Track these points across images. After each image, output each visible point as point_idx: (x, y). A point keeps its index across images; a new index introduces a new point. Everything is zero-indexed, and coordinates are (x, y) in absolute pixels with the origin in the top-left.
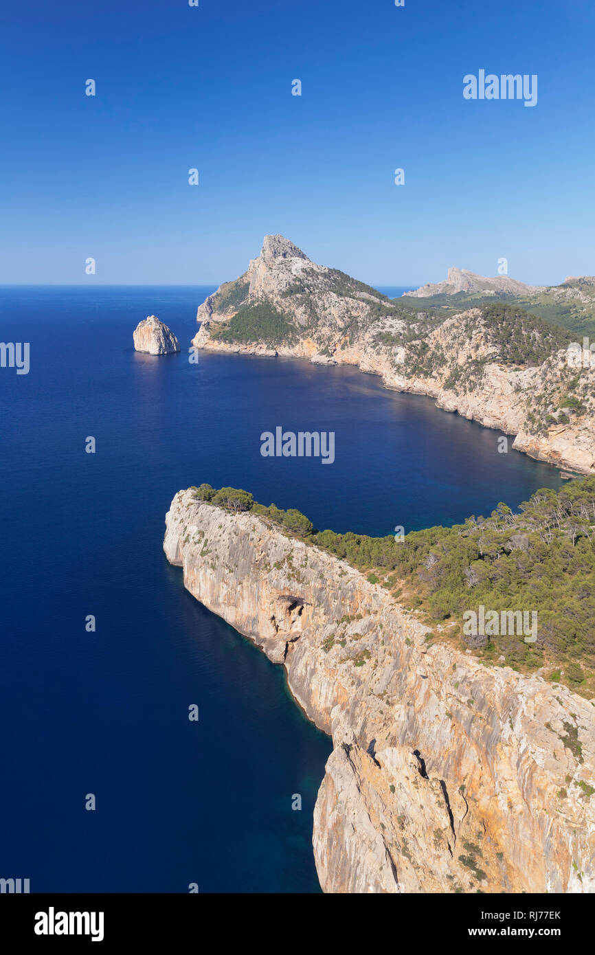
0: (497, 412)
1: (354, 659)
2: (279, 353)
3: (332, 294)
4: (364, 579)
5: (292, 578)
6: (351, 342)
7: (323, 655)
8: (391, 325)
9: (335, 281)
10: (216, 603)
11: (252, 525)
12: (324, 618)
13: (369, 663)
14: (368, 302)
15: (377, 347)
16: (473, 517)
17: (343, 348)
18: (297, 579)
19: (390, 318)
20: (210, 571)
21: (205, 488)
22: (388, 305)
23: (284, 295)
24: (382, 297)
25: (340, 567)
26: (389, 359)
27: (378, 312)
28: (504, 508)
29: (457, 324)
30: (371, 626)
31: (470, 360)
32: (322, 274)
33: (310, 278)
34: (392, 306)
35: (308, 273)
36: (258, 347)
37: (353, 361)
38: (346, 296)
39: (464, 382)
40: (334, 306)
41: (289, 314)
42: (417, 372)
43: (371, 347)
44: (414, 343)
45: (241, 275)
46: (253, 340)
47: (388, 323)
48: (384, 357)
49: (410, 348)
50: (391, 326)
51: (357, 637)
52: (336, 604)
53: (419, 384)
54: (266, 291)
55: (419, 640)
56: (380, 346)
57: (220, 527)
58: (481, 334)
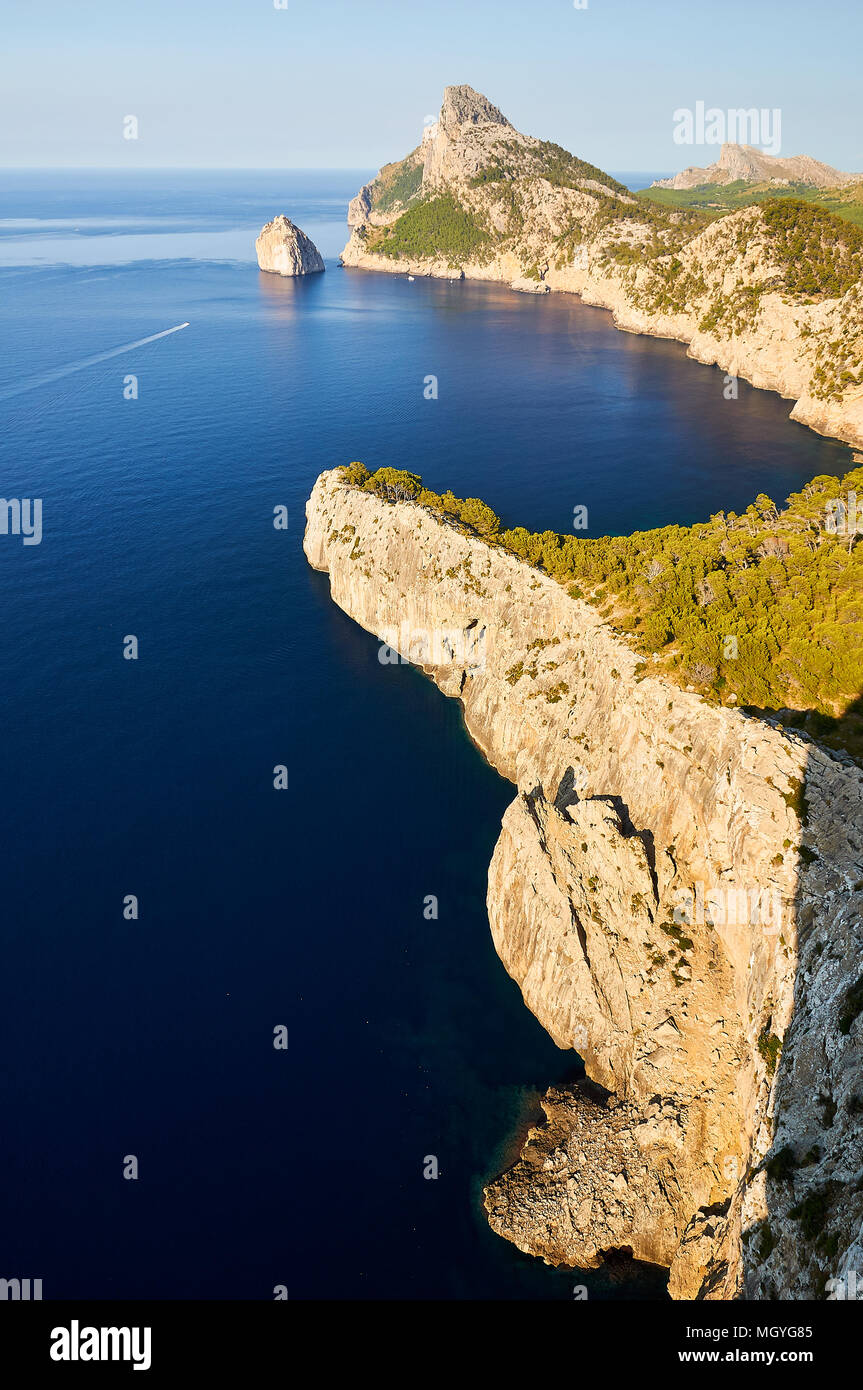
0: (772, 367)
1: (547, 694)
2: (466, 276)
3: (544, 181)
4: (564, 593)
5: (470, 590)
6: (571, 259)
7: (508, 688)
8: (630, 232)
9: (549, 161)
10: (372, 620)
11: (418, 519)
12: (511, 641)
13: (566, 699)
14: (598, 196)
15: (608, 267)
16: (722, 513)
17: (558, 267)
18: (477, 592)
19: (628, 221)
20: (364, 579)
21: (356, 467)
22: (626, 200)
23: (473, 183)
24: (620, 189)
25: (533, 577)
26: (624, 285)
27: (612, 211)
28: (764, 501)
29: (725, 232)
30: (569, 653)
31: (741, 287)
32: (530, 150)
33: (512, 157)
34: (633, 202)
35: (509, 149)
36: (436, 265)
37: (573, 289)
38: (565, 185)
39: (728, 320)
40: (547, 202)
41: (481, 213)
42: (663, 304)
43: (599, 266)
44: (661, 259)
45: (410, 153)
46: (428, 255)
47: (626, 229)
48: (617, 281)
49: (655, 269)
50: (630, 234)
51: (553, 665)
52: (526, 624)
53: (666, 324)
54: (447, 178)
55: (627, 673)
56: (612, 265)
57: (376, 521)
58: (760, 248)
